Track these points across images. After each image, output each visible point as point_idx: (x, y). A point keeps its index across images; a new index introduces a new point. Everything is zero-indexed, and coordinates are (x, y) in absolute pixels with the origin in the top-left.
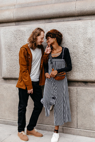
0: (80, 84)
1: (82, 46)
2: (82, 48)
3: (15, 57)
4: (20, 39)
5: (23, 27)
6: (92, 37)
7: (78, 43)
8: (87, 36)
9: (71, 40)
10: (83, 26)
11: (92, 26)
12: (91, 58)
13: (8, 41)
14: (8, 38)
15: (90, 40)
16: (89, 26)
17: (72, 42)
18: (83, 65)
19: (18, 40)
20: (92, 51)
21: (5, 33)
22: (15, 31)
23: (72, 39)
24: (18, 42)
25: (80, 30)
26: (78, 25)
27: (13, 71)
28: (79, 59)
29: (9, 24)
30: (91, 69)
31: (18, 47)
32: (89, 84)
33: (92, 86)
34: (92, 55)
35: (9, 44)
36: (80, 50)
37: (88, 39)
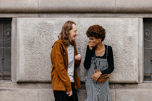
0: (117, 86)
1: (122, 44)
2: (121, 47)
3: (38, 55)
4: (46, 34)
5: (50, 20)
6: (132, 35)
7: (118, 41)
8: (128, 34)
9: (109, 38)
10: (123, 24)
11: (132, 24)
12: (131, 58)
13: (30, 35)
14: (29, 32)
15: (130, 38)
16: (130, 24)
17: (111, 40)
18: (123, 65)
19: (43, 35)
20: (133, 50)
21: (25, 25)
22: (39, 24)
23: (111, 37)
24: (43, 37)
25: (120, 27)
26: (118, 22)
27: (33, 72)
28: (119, 59)
29: (30, 15)
30: (132, 69)
31: (43, 43)
32: (127, 86)
33: (130, 88)
34: (132, 55)
35: (31, 39)
36: (120, 49)
37: (128, 38)
